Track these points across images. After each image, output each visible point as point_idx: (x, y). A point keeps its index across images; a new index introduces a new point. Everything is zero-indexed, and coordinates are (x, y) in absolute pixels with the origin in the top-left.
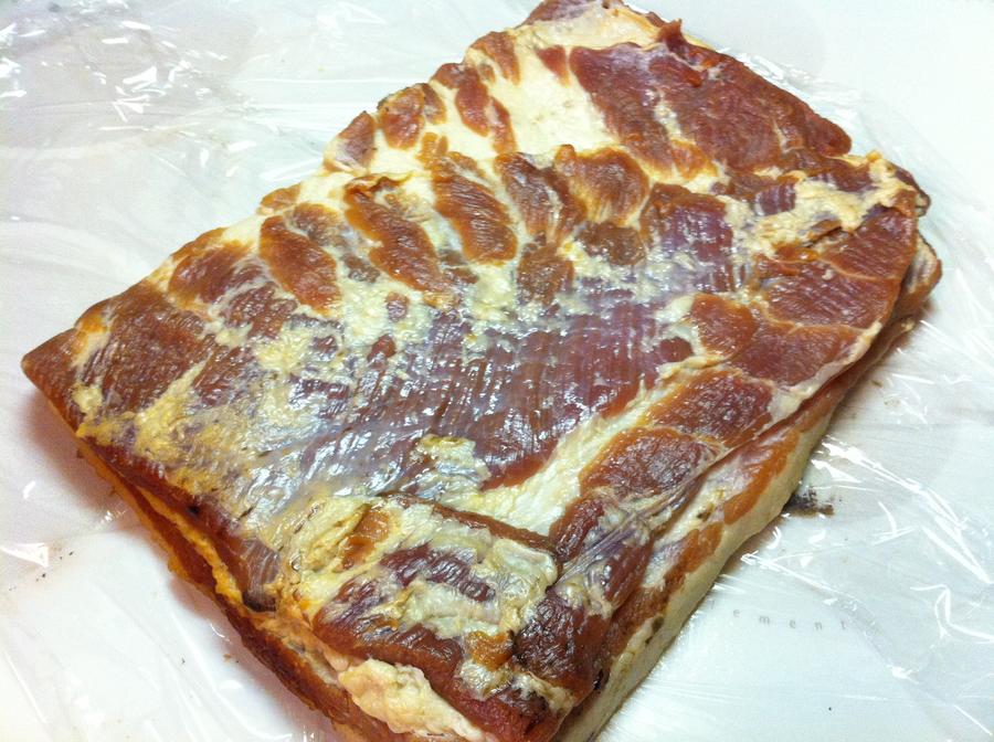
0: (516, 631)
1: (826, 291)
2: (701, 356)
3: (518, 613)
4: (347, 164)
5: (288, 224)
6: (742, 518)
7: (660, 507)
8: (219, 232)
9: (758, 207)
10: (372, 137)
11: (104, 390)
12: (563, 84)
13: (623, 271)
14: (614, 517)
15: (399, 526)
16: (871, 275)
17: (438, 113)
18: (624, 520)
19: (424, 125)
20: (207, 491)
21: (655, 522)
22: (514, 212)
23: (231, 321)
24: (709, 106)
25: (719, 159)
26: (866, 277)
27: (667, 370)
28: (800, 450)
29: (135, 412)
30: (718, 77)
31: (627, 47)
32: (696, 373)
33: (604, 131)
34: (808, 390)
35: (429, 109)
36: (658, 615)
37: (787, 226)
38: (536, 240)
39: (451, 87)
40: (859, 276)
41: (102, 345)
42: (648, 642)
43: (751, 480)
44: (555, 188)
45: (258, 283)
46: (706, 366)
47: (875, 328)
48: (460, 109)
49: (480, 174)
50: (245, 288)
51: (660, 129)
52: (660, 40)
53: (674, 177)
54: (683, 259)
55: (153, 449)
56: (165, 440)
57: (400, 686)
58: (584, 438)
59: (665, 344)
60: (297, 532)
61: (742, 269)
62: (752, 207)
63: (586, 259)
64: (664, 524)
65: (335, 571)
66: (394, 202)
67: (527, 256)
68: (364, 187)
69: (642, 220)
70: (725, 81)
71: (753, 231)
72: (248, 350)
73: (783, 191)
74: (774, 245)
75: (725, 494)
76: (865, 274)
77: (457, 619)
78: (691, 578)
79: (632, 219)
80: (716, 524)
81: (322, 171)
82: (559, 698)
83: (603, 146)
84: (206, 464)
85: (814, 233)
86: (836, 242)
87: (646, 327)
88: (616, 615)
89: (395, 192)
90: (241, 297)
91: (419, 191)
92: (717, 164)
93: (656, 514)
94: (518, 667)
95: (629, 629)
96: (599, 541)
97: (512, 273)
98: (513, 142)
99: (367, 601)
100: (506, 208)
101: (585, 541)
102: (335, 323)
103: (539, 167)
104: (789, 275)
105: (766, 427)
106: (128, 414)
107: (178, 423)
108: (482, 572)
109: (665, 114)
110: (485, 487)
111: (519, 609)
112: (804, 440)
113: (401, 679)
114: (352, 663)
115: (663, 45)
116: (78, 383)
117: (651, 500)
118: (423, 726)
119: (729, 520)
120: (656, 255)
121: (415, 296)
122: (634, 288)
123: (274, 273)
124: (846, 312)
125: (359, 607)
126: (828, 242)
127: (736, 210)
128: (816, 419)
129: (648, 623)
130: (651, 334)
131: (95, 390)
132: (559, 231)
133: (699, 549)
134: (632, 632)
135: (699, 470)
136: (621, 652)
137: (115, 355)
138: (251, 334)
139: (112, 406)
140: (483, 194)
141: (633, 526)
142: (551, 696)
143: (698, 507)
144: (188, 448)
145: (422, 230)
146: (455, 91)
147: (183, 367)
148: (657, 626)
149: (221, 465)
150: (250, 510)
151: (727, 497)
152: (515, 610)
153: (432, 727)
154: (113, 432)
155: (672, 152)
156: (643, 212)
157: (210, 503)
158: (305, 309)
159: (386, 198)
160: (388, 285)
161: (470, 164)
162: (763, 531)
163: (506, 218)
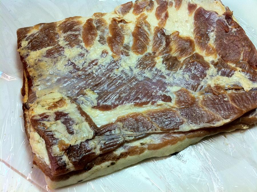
0: (72, 145)
1: (221, 104)
2: (172, 104)
3: (75, 142)
4: (119, 13)
5: (93, 22)
6: (153, 150)
7: (131, 136)
8: (79, 17)
9: (220, 72)
10: (130, 9)
11: (29, 43)
12: (189, 15)
13: (168, 72)
14: (117, 132)
15: (66, 106)
16: (238, 106)
17: (150, 9)
18: (119, 133)
19: (144, 11)
20: (33, 76)
21: (127, 139)
22: (151, 43)
23: (65, 40)
24: (226, 39)
25: (219, 54)
26: (236, 106)
27: (160, 102)
28: (184, 142)
29: (31, 51)
30: (235, 32)
31: (214, 13)
32: (168, 107)
33: (192, 32)
34: (195, 127)
35: (149, 8)
36: (114, 161)
37: (224, 81)
38: (153, 53)
39: (158, 4)
40: (234, 105)
41: (35, 33)
42: (108, 166)
43: (161, 142)
44: (166, 41)
45: (77, 33)
46: (172, 107)
47: (228, 121)
48: (157, 11)
49: (149, 30)
50: (73, 33)
51: (208, 39)
52: (224, 15)
53: (203, 53)
54: (186, 76)
55: (29, 61)
56: (33, 60)
57: (39, 142)
58: (126, 108)
59: (164, 96)
60: (44, 95)
61: (202, 87)
62: (218, 71)
63: (161, 64)
64: (129, 140)
65: (46, 109)
66: (122, 27)
67: (146, 56)
68: (117, 20)
69: (184, 61)
70: (236, 34)
71: (213, 78)
72: (64, 48)
73: (231, 71)
74: (215, 84)
75: (152, 142)
76: (236, 105)
77: (61, 135)
78: (129, 157)
79: (182, 60)
80: (145, 148)
81: (113, 12)
82: (70, 166)
83: (188, 36)
84: (37, 70)
85: (230, 86)
86: (236, 92)
87: (163, 89)
88: (100, 155)
89: (125, 25)
90: (71, 34)
91: (131, 27)
92: (218, 55)
93: (129, 137)
94: (66, 153)
95: (103, 160)
96: (109, 135)
97: (139, 59)
98: (164, 25)
99: (45, 119)
100: (150, 41)
101: (105, 133)
102: (87, 51)
103: (166, 34)
104: (214, 94)
105: (176, 131)
106: (30, 51)
107: (38, 58)
108: (75, 127)
109: (212, 35)
110: (94, 107)
111: (77, 141)
112: (187, 140)
113: (40, 141)
114: (34, 131)
115: (224, 17)
116: (25, 39)
117: (130, 132)
118: (38, 154)
119: (149, 149)
120: (180, 72)
121: (110, 53)
122: (167, 77)
123: (83, 32)
124: (222, 112)
125: (42, 119)
126: (234, 91)
127: (212, 70)
128: (194, 137)
129: (110, 162)
130: (163, 91)
131: (27, 42)
132: (160, 53)
133: (135, 151)
134: (104, 162)
135: (148, 132)
136: (98, 165)
137: (36, 36)
138: (67, 45)
139: (28, 47)
140: (146, 35)
141: (121, 136)
142: (68, 164)
143: (142, 141)
144: (36, 64)
145: (124, 37)
146: (159, 5)
147: (49, 45)
148: (113, 164)
149: (40, 72)
150: (39, 85)
151: (152, 143)
152: (75, 140)
153: (41, 156)
154: (24, 53)
155: (207, 47)
156: (186, 59)
157: (32, 79)
158: (83, 44)
159: (121, 26)
160: (106, 47)
161: (148, 26)
162: (160, 157)
163: (148, 44)
